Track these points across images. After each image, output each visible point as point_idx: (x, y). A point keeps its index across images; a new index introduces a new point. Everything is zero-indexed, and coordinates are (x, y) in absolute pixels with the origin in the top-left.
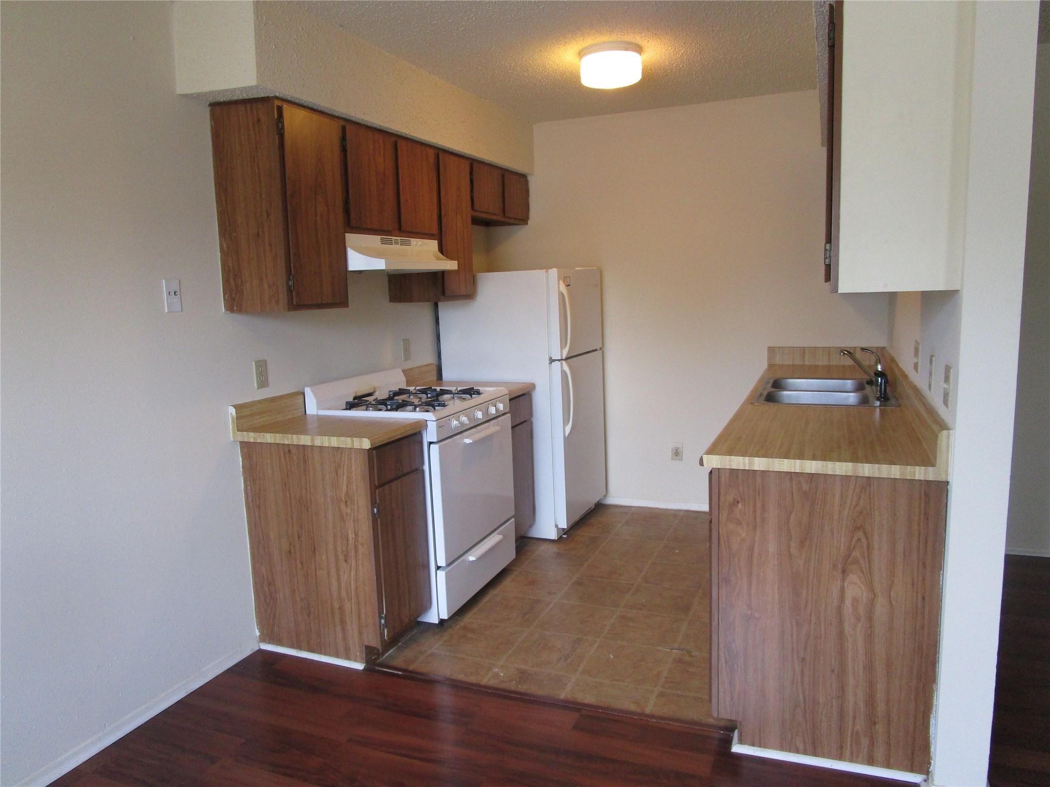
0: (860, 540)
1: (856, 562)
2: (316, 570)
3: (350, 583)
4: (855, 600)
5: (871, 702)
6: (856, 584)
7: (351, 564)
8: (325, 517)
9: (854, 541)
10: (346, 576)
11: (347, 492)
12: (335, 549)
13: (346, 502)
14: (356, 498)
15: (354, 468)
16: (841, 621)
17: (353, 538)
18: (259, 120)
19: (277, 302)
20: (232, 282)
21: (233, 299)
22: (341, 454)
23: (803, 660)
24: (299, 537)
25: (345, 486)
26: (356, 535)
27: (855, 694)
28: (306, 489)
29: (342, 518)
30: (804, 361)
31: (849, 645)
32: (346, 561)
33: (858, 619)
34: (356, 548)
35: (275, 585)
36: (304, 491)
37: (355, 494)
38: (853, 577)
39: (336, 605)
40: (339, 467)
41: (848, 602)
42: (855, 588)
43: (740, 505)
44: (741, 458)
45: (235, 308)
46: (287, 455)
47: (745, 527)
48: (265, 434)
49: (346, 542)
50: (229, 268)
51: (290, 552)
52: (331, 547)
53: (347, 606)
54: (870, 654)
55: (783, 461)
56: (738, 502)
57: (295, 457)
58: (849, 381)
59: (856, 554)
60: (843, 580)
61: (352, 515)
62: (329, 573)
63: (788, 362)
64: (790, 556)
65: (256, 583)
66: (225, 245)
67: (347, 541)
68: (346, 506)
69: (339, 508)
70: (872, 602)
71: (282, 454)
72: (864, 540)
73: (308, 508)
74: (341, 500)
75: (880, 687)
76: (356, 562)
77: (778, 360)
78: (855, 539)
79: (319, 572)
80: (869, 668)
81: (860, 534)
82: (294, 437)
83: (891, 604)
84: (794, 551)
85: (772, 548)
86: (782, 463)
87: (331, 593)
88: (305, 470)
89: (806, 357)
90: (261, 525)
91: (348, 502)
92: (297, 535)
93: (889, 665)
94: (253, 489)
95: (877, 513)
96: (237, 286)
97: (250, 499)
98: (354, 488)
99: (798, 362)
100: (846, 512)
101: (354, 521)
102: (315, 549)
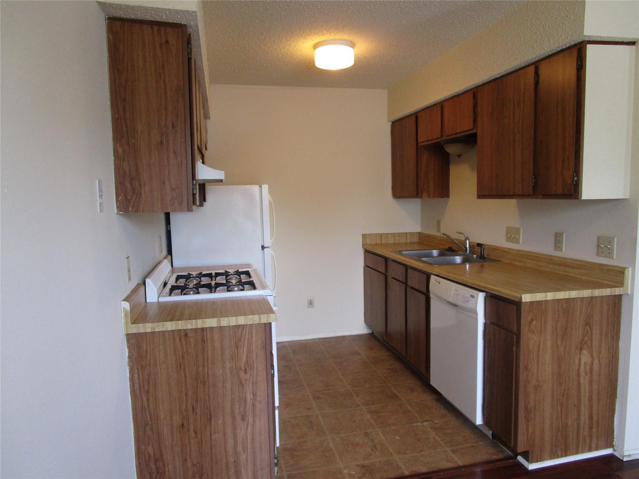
0: (588, 331)
1: (586, 343)
2: (211, 435)
3: (247, 438)
4: (585, 364)
5: (591, 418)
6: (585, 355)
7: (248, 421)
8: (223, 386)
9: (585, 332)
10: (243, 432)
11: (247, 361)
12: (233, 412)
13: (246, 370)
14: (255, 365)
15: (254, 339)
16: (579, 376)
17: (251, 399)
18: (167, 42)
19: (181, 203)
20: (128, 185)
21: (129, 201)
22: (242, 330)
23: (562, 404)
24: (193, 410)
25: (245, 356)
26: (254, 395)
27: (584, 415)
28: (203, 366)
29: (241, 384)
30: (381, 241)
31: (582, 390)
32: (243, 419)
33: (586, 374)
34: (254, 406)
35: (163, 460)
36: (201, 369)
37: (255, 362)
38: (585, 352)
39: (231, 460)
40: (240, 341)
41: (582, 366)
42: (585, 357)
43: (534, 322)
44: (541, 294)
45: (130, 209)
46: (183, 339)
47: (536, 334)
48: (165, 323)
49: (243, 404)
50: (125, 172)
51: (183, 425)
52: (228, 410)
53: (243, 457)
54: (591, 392)
55: (561, 293)
56: (533, 320)
57: (192, 340)
58: (435, 250)
59: (586, 338)
60: (580, 354)
61: (251, 379)
62: (225, 435)
63: (374, 242)
64: (557, 346)
65: (140, 464)
66: (120, 150)
67: (245, 402)
68: (246, 373)
69: (238, 376)
70: (592, 364)
71: (178, 340)
72: (589, 331)
73: (205, 383)
74: (241, 369)
75: (595, 408)
76: (254, 418)
77: (368, 242)
78: (586, 331)
79: (214, 437)
80: (590, 398)
81: (588, 328)
82: (198, 322)
83: (600, 361)
84: (559, 343)
85: (549, 343)
86: (560, 294)
87: (226, 451)
88: (203, 349)
89: (383, 239)
90: (149, 408)
91: (248, 369)
92: (191, 408)
93: (598, 394)
94: (141, 377)
95: (595, 315)
96: (133, 189)
97: (137, 386)
98: (254, 356)
99: (379, 242)
100: (582, 317)
101: (253, 383)
102: (211, 416)
